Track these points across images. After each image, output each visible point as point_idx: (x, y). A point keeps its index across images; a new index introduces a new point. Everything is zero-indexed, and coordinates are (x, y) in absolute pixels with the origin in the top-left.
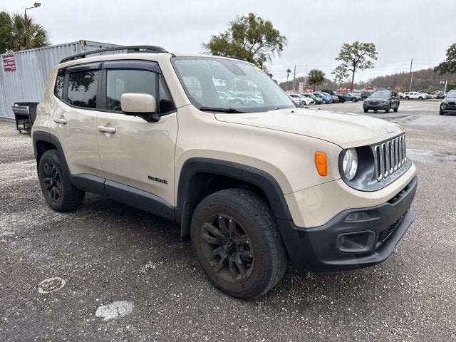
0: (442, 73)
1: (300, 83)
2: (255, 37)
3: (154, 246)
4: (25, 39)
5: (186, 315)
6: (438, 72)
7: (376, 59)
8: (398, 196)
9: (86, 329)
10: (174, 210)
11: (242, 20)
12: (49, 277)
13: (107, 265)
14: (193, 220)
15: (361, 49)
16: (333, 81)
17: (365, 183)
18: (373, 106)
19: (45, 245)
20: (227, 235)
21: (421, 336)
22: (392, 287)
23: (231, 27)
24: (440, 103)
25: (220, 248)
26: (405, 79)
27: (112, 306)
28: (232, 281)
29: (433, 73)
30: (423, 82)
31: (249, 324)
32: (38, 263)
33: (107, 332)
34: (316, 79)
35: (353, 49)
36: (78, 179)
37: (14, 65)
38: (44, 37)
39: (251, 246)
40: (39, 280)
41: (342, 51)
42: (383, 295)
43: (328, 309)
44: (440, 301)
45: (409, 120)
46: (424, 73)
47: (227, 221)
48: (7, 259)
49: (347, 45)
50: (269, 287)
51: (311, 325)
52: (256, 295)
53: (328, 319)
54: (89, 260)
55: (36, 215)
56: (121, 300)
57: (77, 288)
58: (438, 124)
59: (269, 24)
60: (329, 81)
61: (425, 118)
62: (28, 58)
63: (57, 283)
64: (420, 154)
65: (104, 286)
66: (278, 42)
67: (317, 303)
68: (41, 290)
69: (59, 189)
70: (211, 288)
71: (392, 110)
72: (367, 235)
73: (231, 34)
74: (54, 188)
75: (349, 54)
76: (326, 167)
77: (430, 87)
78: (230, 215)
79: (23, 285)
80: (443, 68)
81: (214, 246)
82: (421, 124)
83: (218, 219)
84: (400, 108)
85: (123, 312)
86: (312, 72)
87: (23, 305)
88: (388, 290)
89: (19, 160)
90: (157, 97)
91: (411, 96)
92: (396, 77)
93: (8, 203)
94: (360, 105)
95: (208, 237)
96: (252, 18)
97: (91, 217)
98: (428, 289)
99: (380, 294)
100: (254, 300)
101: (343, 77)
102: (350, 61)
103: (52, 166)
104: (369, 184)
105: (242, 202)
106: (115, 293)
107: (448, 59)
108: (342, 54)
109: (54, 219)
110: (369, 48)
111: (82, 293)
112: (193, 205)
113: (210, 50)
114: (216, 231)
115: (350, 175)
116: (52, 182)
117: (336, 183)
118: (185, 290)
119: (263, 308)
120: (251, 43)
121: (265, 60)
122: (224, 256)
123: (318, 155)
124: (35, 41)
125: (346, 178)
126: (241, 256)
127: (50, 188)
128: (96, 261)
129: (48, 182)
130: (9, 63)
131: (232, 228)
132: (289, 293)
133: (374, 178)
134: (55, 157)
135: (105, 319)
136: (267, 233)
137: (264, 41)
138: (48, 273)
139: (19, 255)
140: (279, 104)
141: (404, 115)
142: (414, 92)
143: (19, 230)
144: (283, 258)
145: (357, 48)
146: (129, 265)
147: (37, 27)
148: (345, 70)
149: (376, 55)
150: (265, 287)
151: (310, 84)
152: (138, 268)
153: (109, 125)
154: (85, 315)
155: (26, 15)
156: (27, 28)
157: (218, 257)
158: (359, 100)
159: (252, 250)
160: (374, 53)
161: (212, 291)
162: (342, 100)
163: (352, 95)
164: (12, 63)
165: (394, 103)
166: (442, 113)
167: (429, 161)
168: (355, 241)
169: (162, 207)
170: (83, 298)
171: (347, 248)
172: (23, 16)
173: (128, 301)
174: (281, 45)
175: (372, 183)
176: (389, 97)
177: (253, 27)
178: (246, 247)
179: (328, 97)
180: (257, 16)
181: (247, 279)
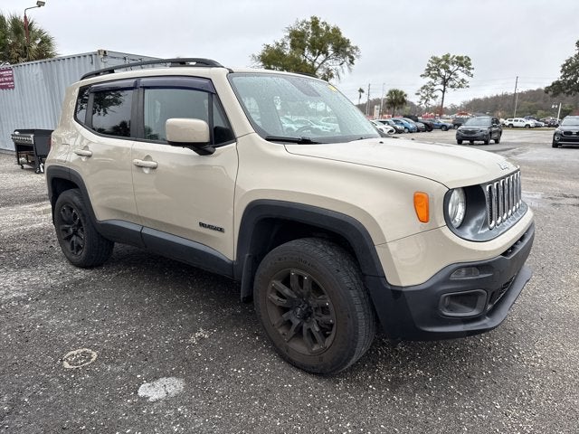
0: (555, 94)
1: (376, 107)
2: (318, 47)
3: (205, 309)
4: (25, 48)
5: (250, 394)
6: (550, 93)
7: (472, 76)
8: (513, 248)
9: (128, 411)
10: (231, 265)
11: (302, 25)
12: (75, 348)
13: (147, 334)
14: (257, 278)
15: (453, 64)
16: (417, 104)
17: (474, 231)
18: (470, 135)
19: (67, 309)
20: (301, 296)
21: (542, 420)
22: (503, 360)
23: (288, 34)
24: (553, 132)
25: (291, 312)
26: (508, 102)
27: (158, 384)
28: (307, 353)
29: (544, 94)
30: (532, 106)
31: (329, 405)
32: (59, 331)
33: (154, 415)
34: (396, 101)
35: (443, 63)
36: (106, 226)
37: (13, 81)
38: (50, 45)
39: (331, 309)
40: (64, 352)
41: (428, 65)
42: (493, 370)
43: (426, 387)
44: (563, 378)
45: (514, 153)
46: (532, 95)
47: (301, 278)
48: (21, 326)
49: (434, 58)
50: (354, 360)
51: (406, 406)
52: (337, 369)
53: (427, 398)
54: (124, 327)
55: (52, 272)
56: (168, 376)
57: (112, 362)
58: (551, 158)
59: (336, 31)
60: (412, 104)
61: (535, 152)
62: (30, 73)
63: (86, 356)
64: (530, 196)
65: (146, 360)
66: (348, 54)
67: (412, 380)
68: (66, 365)
69: (81, 238)
70: (280, 362)
71: (492, 141)
72: (476, 295)
73: (289, 42)
74: (74, 238)
75: (438, 70)
76: (428, 211)
77: (540, 112)
78: (305, 270)
79: (43, 358)
80: (556, 89)
81: (284, 310)
82: (529, 159)
83: (289, 275)
84: (503, 139)
85: (172, 391)
86: (391, 92)
87: (46, 383)
88: (499, 365)
89: (22, 203)
90: (210, 123)
91: (515, 124)
92: (496, 98)
93: (16, 257)
94: (452, 134)
95: (276, 298)
96: (315, 23)
97: (123, 274)
98: (547, 362)
99: (489, 369)
100: (333, 376)
101: (430, 99)
102: (439, 78)
103: (71, 210)
104: (479, 232)
105: (321, 255)
106: (160, 367)
107: (563, 76)
108: (429, 70)
109: (75, 277)
110: (464, 63)
111: (119, 368)
112: (256, 260)
113: (261, 64)
114: (286, 291)
115: (455, 222)
116: (71, 230)
117: (441, 231)
118: (247, 363)
119: (345, 386)
120: (314, 54)
121: (331, 76)
122: (296, 322)
123: (418, 196)
124: (37, 50)
125: (452, 225)
126: (318, 322)
127: (69, 238)
128: (133, 329)
129: (66, 230)
130: (6, 79)
131: (307, 286)
132: (377, 368)
133: (485, 225)
134: (76, 199)
135: (150, 399)
136: (353, 293)
137: (331, 52)
138: (74, 344)
139: (36, 321)
140: (362, 133)
141: (508, 147)
142: (519, 119)
143: (32, 291)
144: (371, 323)
145: (447, 61)
146: (174, 334)
147: (40, 32)
148: (432, 89)
149: (471, 71)
150: (349, 360)
151: (389, 108)
152: (186, 337)
153: (148, 158)
154: (125, 395)
155: (25, 17)
156: (28, 35)
157: (289, 324)
158: (450, 128)
159: (333, 314)
160: (469, 69)
161: (282, 365)
162: (429, 128)
163: (442, 122)
164: (10, 79)
165: (495, 132)
166: (555, 145)
167: (541, 205)
168: (461, 303)
169: (217, 261)
170: (121, 373)
171: (452, 311)
172: (22, 19)
173: (177, 377)
174: (352, 57)
175: (482, 232)
176: (489, 125)
177: (317, 34)
178: (325, 310)
179: (412, 125)
180: (321, 21)
181: (326, 349)
